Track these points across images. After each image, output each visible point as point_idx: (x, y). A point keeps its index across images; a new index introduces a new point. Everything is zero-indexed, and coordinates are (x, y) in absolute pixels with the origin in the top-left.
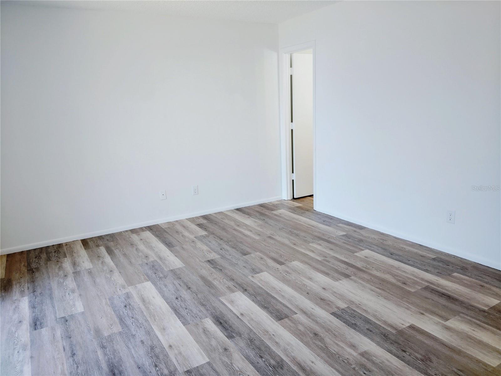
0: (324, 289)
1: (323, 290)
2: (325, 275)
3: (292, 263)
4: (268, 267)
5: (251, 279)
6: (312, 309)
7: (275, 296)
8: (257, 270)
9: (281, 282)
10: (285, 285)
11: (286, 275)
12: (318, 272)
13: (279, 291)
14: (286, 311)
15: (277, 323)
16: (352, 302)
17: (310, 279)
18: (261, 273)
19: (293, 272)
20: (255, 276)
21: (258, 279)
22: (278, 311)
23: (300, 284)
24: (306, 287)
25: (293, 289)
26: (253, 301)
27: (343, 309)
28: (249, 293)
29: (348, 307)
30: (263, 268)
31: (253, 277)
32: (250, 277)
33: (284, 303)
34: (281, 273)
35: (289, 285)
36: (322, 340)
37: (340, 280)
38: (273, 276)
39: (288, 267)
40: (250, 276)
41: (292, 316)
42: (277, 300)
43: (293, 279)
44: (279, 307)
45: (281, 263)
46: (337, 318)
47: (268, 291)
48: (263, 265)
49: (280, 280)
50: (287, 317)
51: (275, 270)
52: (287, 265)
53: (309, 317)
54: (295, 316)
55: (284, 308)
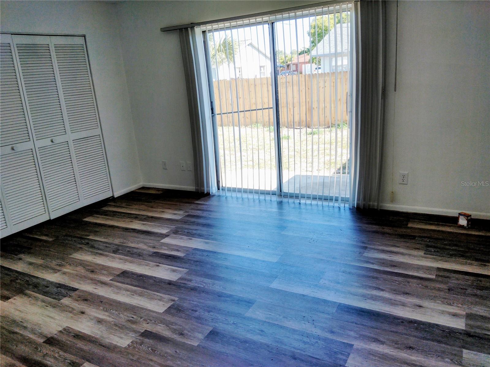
0: (83, 313)
1: (83, 310)
2: (80, 334)
3: (131, 341)
4: (163, 322)
5: (173, 298)
6: (96, 288)
7: (136, 288)
8: (173, 311)
9: (136, 305)
10: (130, 303)
11: (132, 317)
12: (89, 336)
13: (135, 294)
14: (120, 279)
15: (125, 269)
16: (54, 306)
17: (100, 321)
18: (166, 308)
19: (124, 324)
20: (171, 303)
21: (165, 300)
22: (128, 277)
23: (111, 310)
24: (104, 309)
25: (119, 301)
26: (155, 277)
27: (65, 296)
28: (163, 282)
29: (59, 300)
30: (169, 318)
31: (174, 301)
32: (176, 299)
33: (125, 285)
34: (141, 318)
35: (125, 304)
36: (88, 270)
37: (60, 331)
38: (150, 311)
39: (135, 331)
40: (177, 301)
41: (113, 277)
42: (132, 285)
43: (122, 314)
44: (128, 280)
45: (147, 334)
46: (73, 288)
47: (145, 290)
48: (173, 323)
49: (138, 307)
50: (118, 276)
51: (151, 320)
52: (137, 335)
53: (98, 281)
54: (111, 278)
55: (123, 281)
